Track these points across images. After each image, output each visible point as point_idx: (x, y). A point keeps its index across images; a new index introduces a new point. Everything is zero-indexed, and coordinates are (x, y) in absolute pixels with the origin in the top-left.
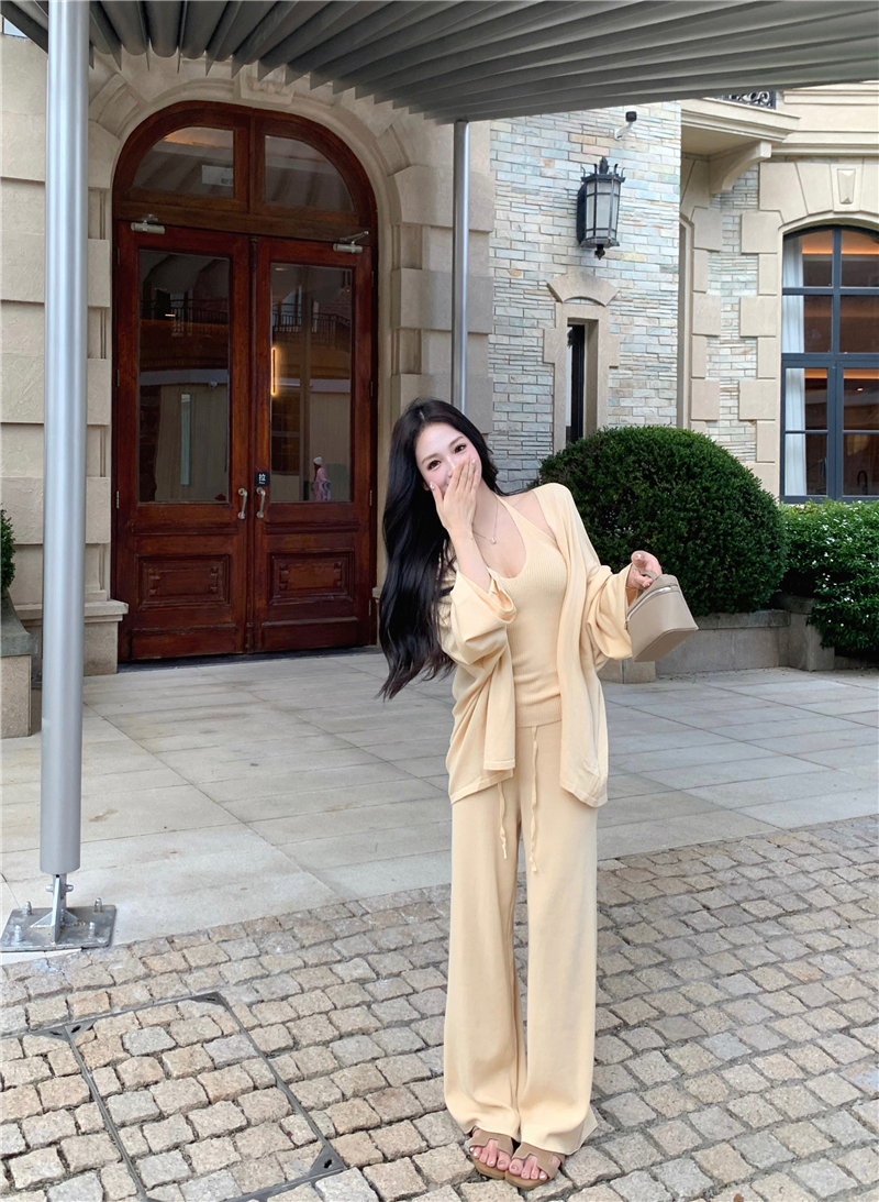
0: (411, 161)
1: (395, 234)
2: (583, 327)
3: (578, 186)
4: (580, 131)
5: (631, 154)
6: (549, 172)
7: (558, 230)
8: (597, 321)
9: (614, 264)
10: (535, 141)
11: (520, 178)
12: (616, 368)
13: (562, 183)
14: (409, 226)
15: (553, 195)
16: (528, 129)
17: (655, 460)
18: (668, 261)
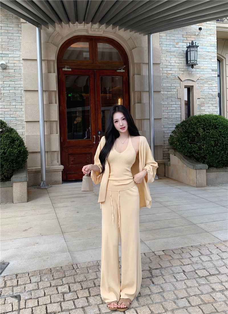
0: (137, 46)
1: (133, 66)
2: (190, 88)
3: (186, 49)
4: (186, 34)
5: (202, 39)
6: (177, 46)
7: (181, 62)
8: (193, 86)
9: (198, 70)
10: (173, 38)
11: (169, 48)
12: (199, 99)
13: (181, 49)
14: (137, 64)
15: (179, 52)
16: (171, 35)
17: (206, 124)
18: (214, 68)
